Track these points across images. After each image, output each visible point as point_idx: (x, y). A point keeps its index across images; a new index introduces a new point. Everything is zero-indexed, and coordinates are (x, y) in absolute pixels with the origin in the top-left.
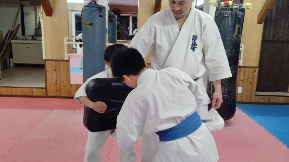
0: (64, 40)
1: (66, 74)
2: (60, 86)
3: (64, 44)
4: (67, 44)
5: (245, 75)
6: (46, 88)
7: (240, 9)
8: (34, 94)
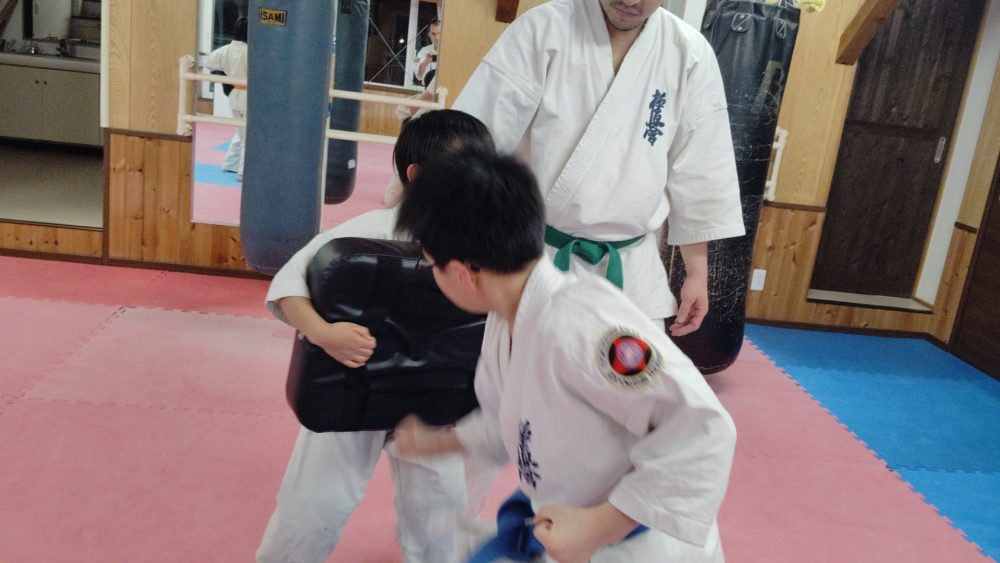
0: (177, 65)
1: (179, 184)
2: (155, 228)
3: (178, 80)
4: (188, 81)
5: (781, 232)
6: (105, 231)
7: (784, 10)
8: (62, 249)
